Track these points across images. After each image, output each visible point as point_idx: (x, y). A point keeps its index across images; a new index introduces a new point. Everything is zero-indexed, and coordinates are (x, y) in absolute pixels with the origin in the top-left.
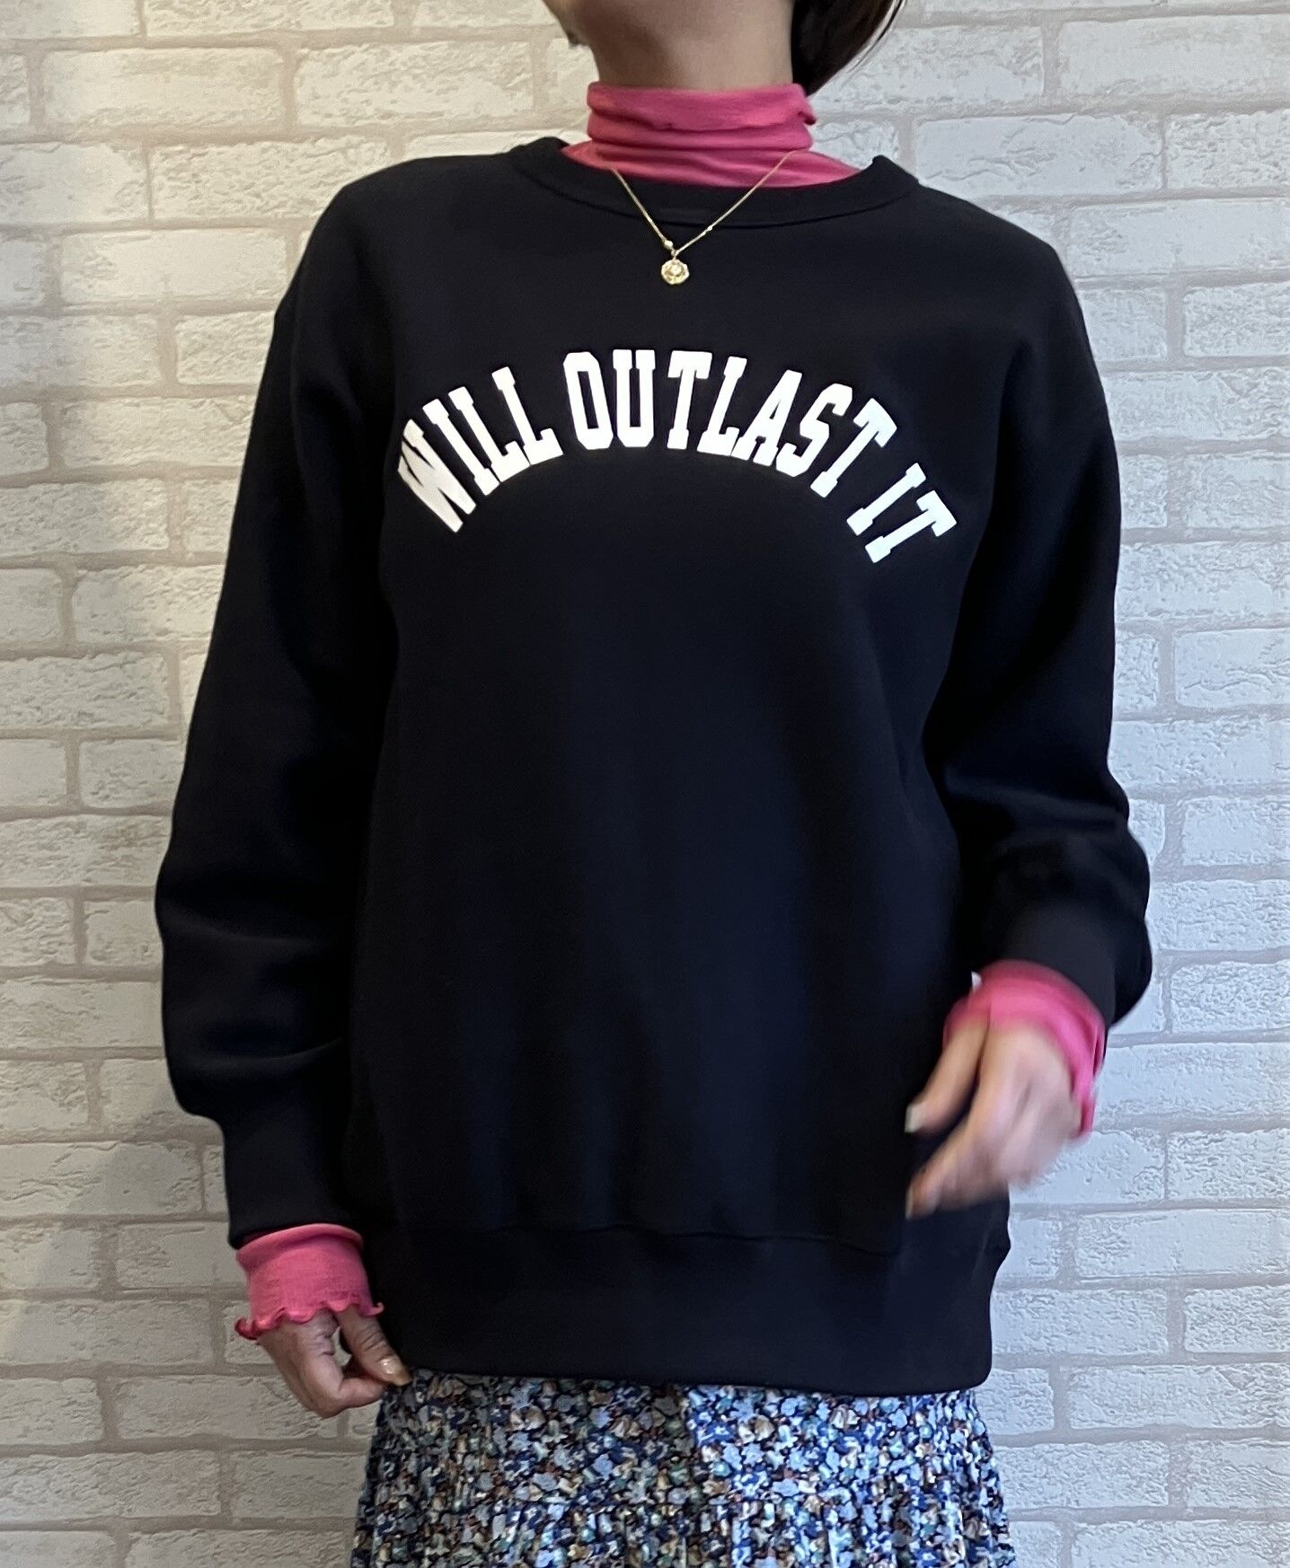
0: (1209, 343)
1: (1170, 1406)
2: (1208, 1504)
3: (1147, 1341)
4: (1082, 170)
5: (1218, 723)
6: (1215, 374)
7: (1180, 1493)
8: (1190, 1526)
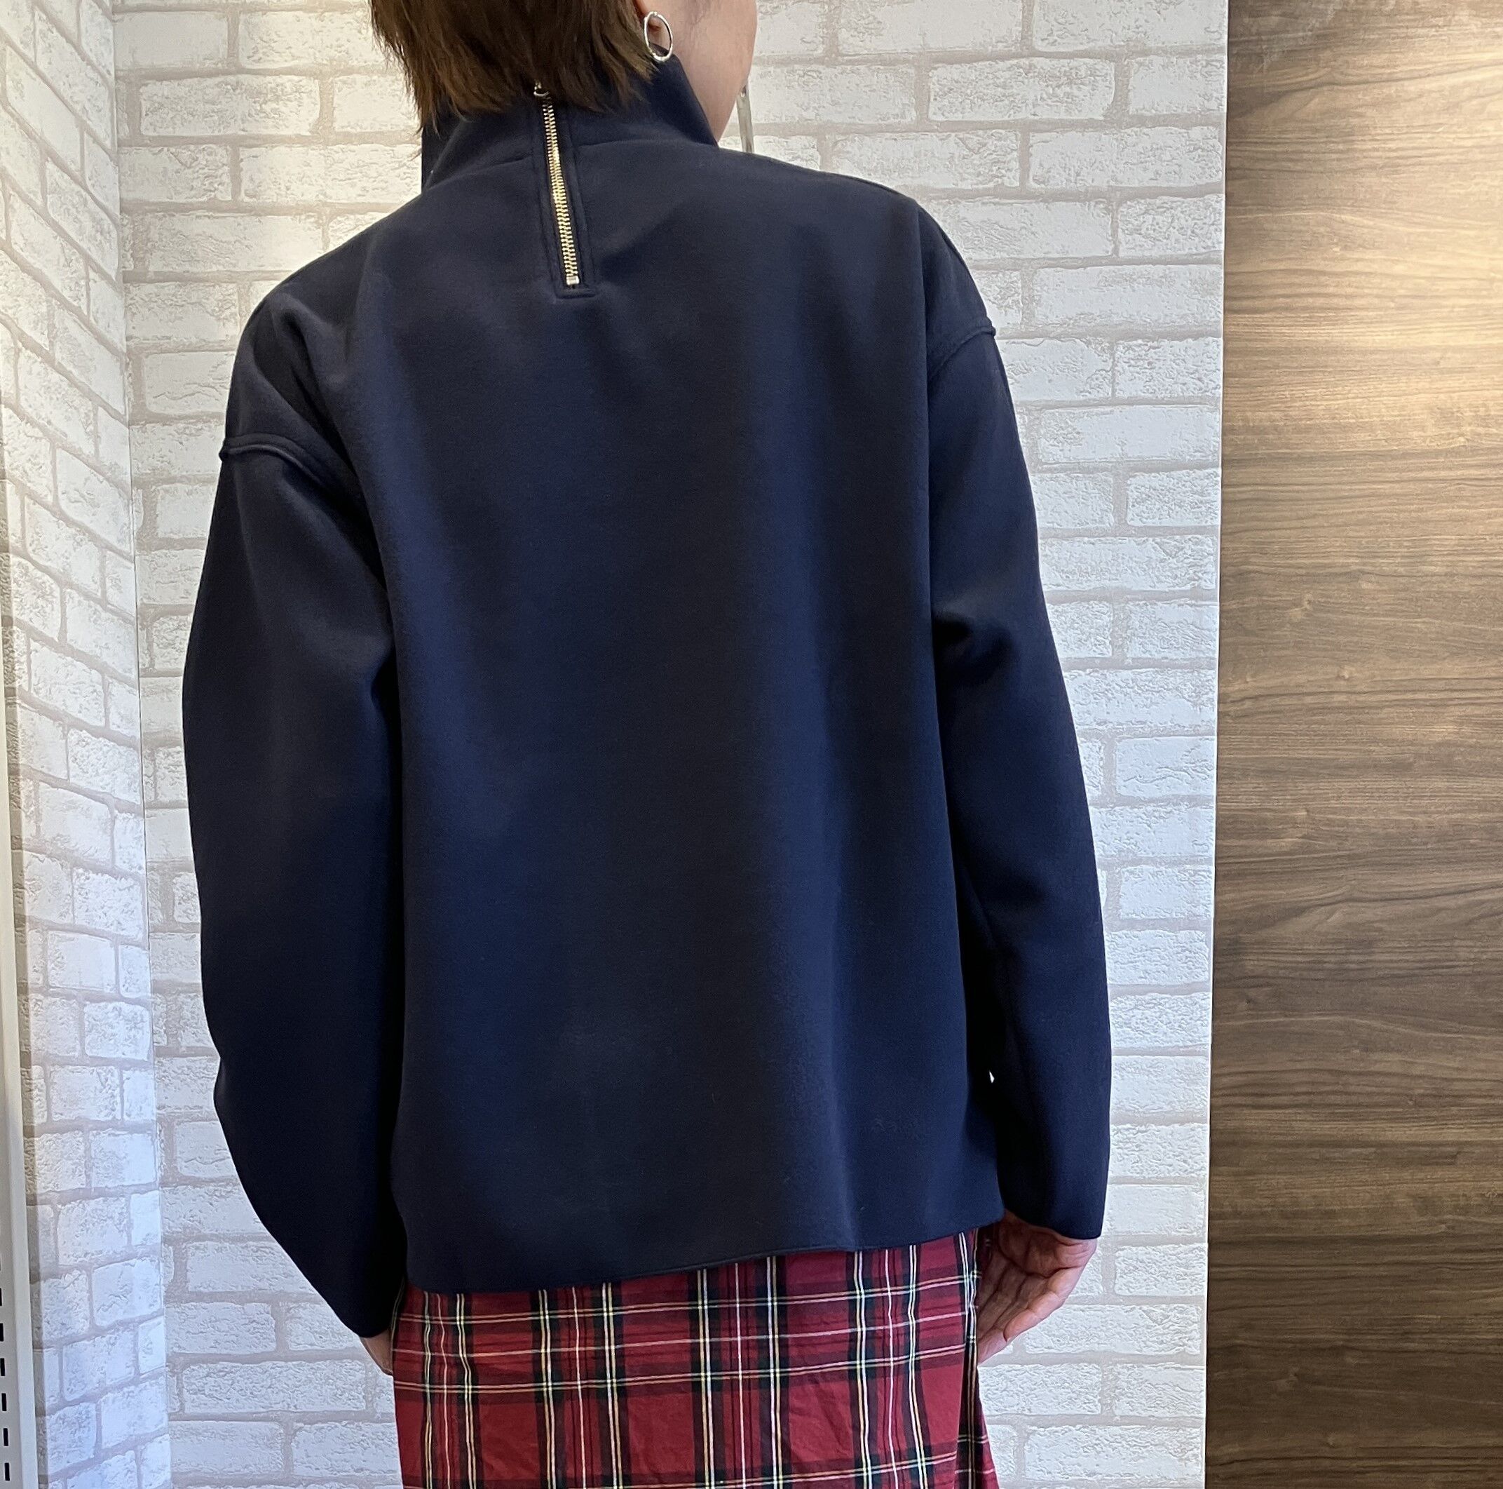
0: (1146, 515)
1: (1102, 1334)
2: (1131, 1413)
3: (1086, 1286)
4: (1050, 381)
5: (1149, 809)
6: (1151, 539)
7: (1110, 1404)
8: (1116, 1430)
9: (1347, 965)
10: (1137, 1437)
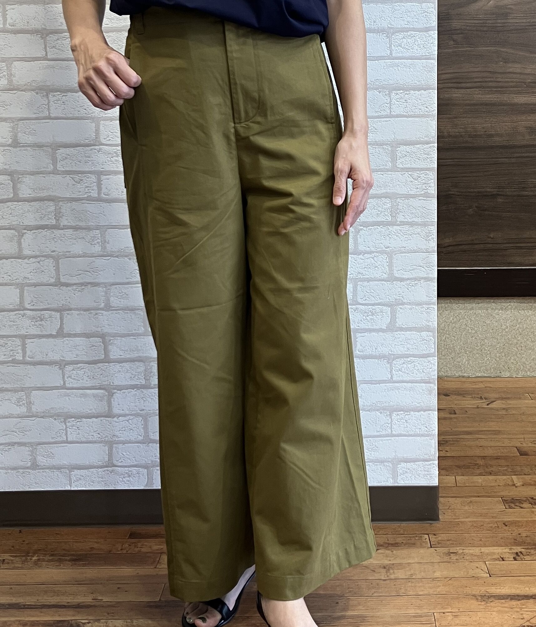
1: (391, 185)
2: (404, 220)
3: (384, 164)
7: (395, 216)
8: (398, 228)
9: (496, 25)
10: (407, 231)
